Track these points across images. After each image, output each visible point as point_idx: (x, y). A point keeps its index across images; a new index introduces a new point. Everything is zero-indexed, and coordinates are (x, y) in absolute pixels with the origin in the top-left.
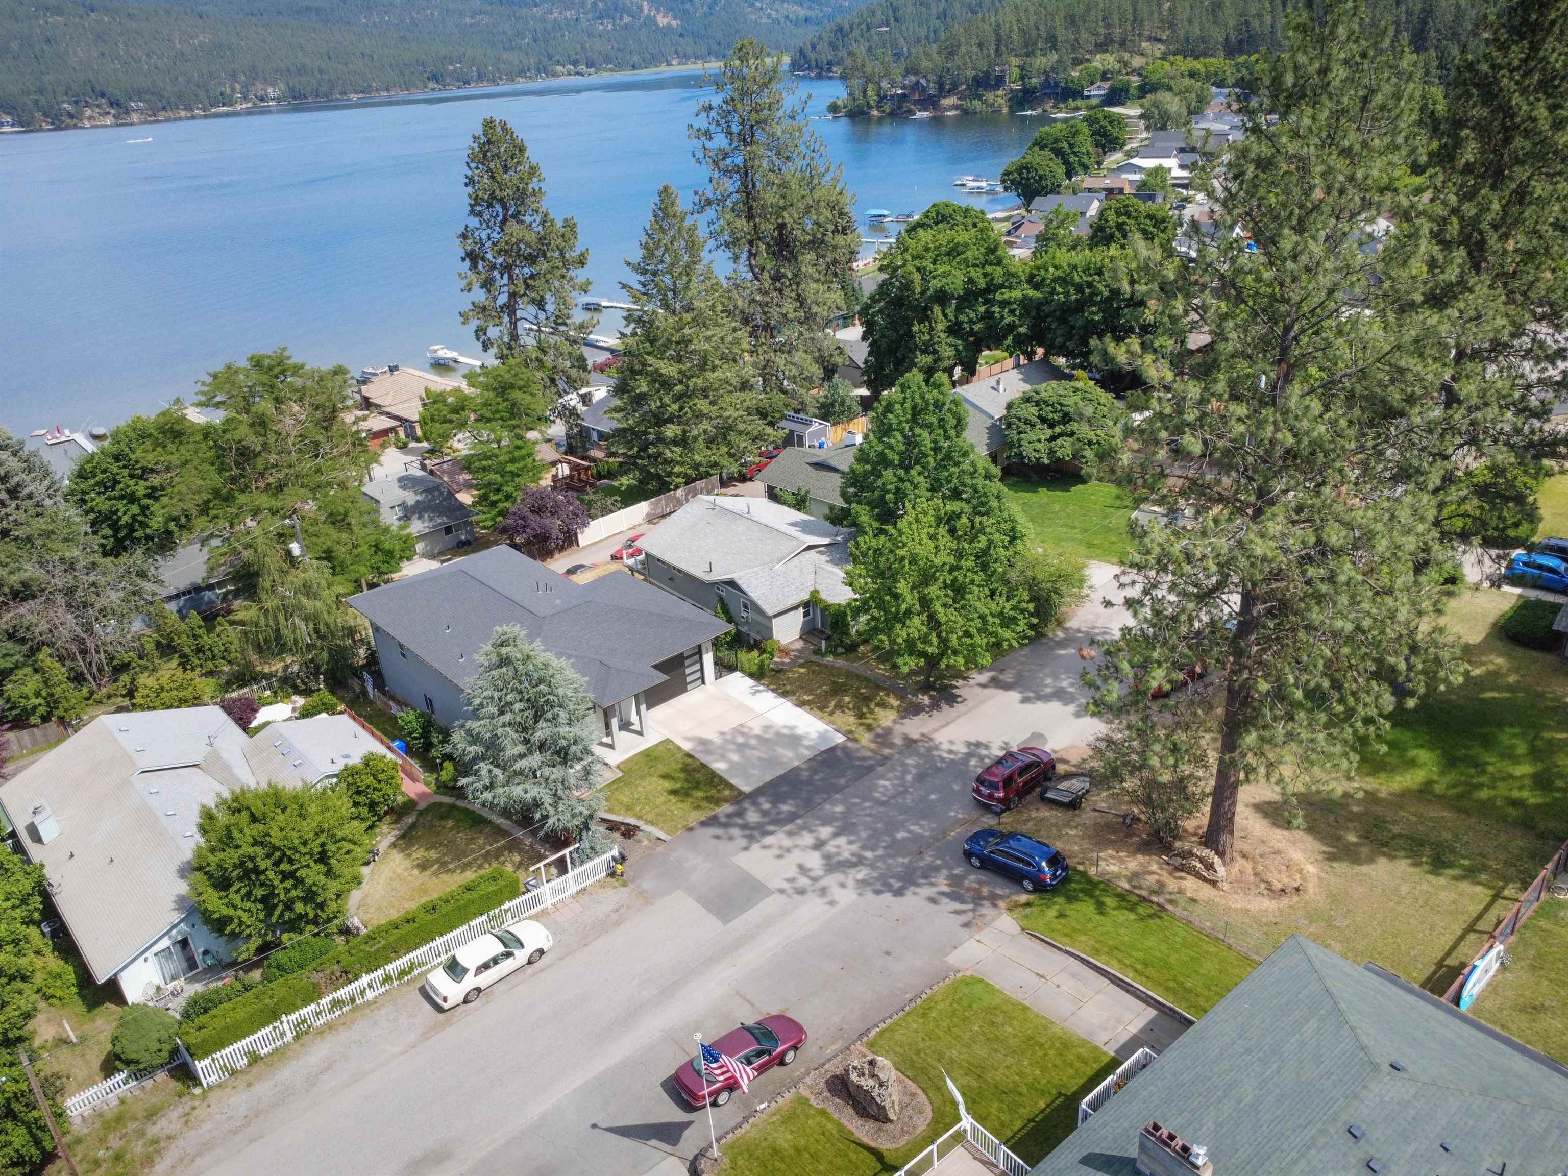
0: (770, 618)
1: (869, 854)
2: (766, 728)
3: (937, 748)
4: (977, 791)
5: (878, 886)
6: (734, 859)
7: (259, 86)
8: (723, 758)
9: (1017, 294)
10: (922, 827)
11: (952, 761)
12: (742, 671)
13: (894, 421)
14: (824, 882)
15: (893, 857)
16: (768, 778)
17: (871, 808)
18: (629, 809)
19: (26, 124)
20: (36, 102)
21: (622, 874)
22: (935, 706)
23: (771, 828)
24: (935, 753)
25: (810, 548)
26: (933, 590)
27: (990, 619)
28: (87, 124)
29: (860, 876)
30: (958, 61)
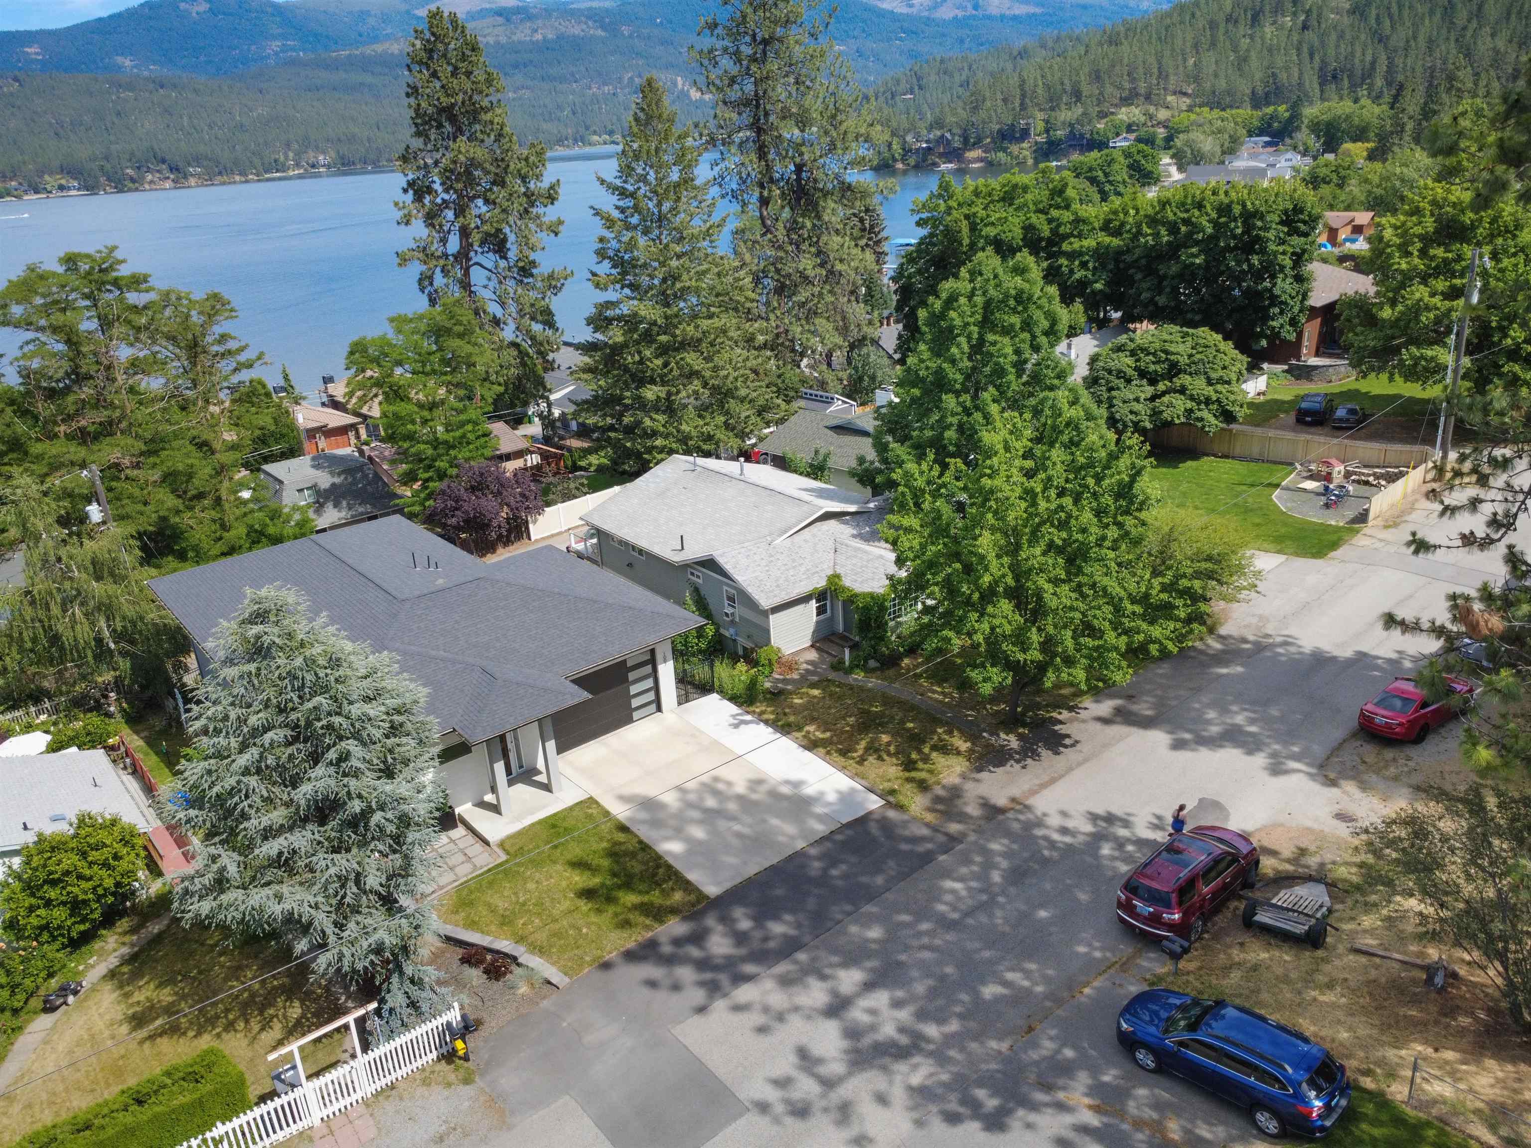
0: (765, 614)
1: (932, 1030)
2: (756, 783)
3: (1040, 823)
4: (1128, 907)
5: (953, 1106)
6: (677, 1031)
7: (311, 154)
8: (678, 833)
9: (1089, 243)
10: (1027, 974)
11: (1069, 846)
12: (722, 692)
13: (958, 322)
14: (844, 1091)
15: (978, 1037)
16: (752, 869)
17: (930, 933)
18: (505, 921)
19: (91, 187)
20: (102, 168)
21: (466, 1058)
22: (1028, 752)
23: (749, 968)
24: (1039, 832)
25: (828, 516)
26: (1034, 554)
27: (1129, 607)
28: (147, 187)
29: (916, 1080)
30: (983, 114)
